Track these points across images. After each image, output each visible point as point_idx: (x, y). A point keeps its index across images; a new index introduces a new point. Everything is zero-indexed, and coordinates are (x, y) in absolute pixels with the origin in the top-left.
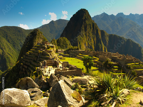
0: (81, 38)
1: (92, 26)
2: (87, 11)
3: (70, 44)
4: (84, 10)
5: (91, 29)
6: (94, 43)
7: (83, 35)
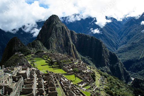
0: (53, 39)
1: (61, 29)
2: (57, 16)
3: (42, 45)
4: (55, 15)
5: (60, 31)
6: (64, 42)
7: (54, 37)
